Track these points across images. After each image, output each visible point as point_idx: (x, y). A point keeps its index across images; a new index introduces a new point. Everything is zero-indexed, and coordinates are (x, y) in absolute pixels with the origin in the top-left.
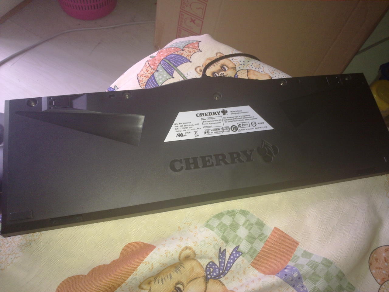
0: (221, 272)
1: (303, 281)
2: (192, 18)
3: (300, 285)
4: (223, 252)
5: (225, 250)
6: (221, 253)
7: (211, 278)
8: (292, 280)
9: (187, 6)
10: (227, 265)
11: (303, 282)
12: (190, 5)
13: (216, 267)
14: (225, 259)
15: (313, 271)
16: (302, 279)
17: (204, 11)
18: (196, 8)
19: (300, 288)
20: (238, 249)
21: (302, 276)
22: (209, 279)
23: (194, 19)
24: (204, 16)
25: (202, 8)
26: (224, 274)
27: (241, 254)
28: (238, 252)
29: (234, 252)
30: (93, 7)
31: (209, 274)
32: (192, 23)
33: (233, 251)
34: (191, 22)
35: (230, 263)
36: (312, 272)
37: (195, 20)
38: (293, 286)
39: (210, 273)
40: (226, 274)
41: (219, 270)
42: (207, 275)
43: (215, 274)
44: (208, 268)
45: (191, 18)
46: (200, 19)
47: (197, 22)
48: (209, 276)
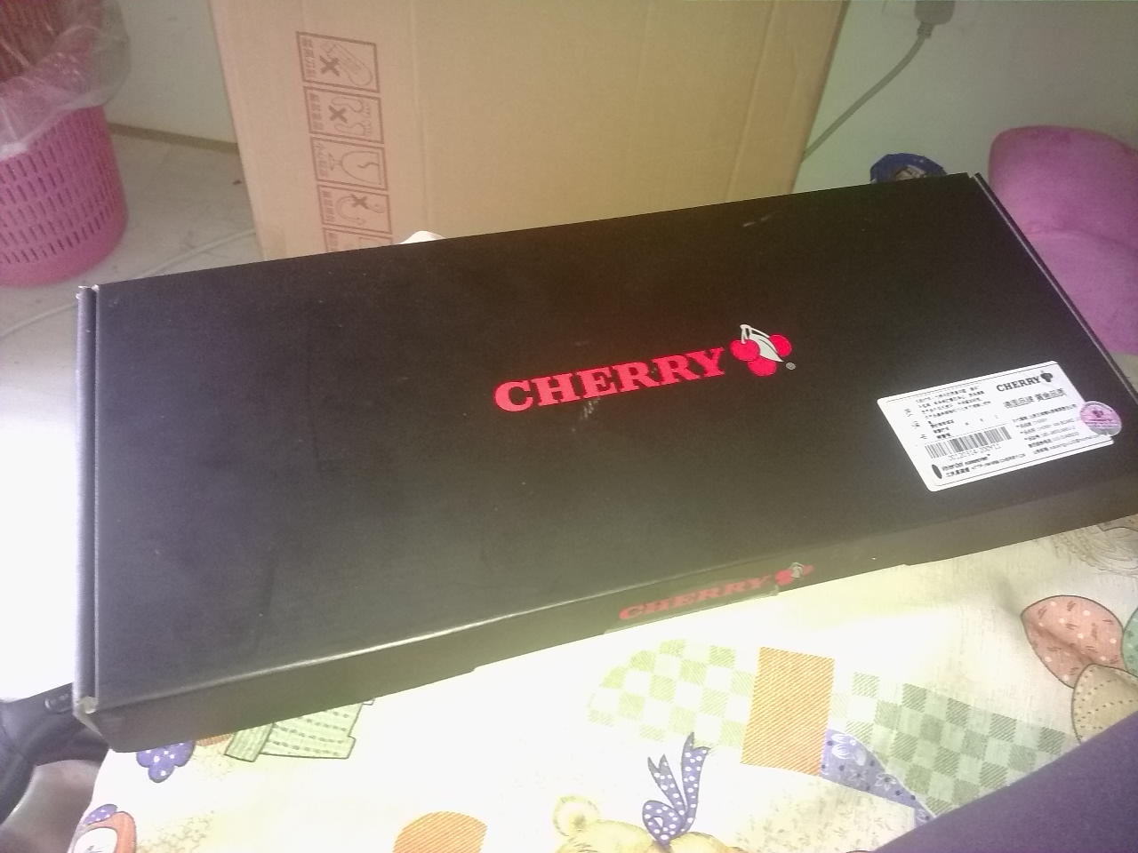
0: (682, 813)
1: (883, 765)
2: (355, 194)
3: (881, 779)
4: (660, 765)
5: (663, 759)
6: (658, 771)
7: (672, 837)
8: (859, 776)
9: (332, 169)
10: (686, 793)
11: (883, 770)
12: (341, 163)
13: (665, 808)
14: (673, 781)
15: (895, 732)
16: (879, 764)
17: (382, 168)
18: (359, 166)
19: (883, 786)
20: (693, 743)
21: (876, 756)
22: (668, 843)
23: (359, 196)
24: (386, 180)
25: (372, 163)
26: (691, 813)
27: (704, 752)
28: (695, 751)
29: (688, 755)
30: (64, 243)
31: (662, 833)
32: (359, 206)
33: (684, 752)
34: (355, 205)
35: (690, 784)
36: (893, 736)
37: (365, 198)
38: (868, 789)
39: (661, 829)
40: (695, 809)
41: (676, 811)
42: (657, 837)
43: (673, 826)
44: (649, 820)
45: (353, 196)
46: (379, 192)
47: (371, 200)
48: (664, 837)
